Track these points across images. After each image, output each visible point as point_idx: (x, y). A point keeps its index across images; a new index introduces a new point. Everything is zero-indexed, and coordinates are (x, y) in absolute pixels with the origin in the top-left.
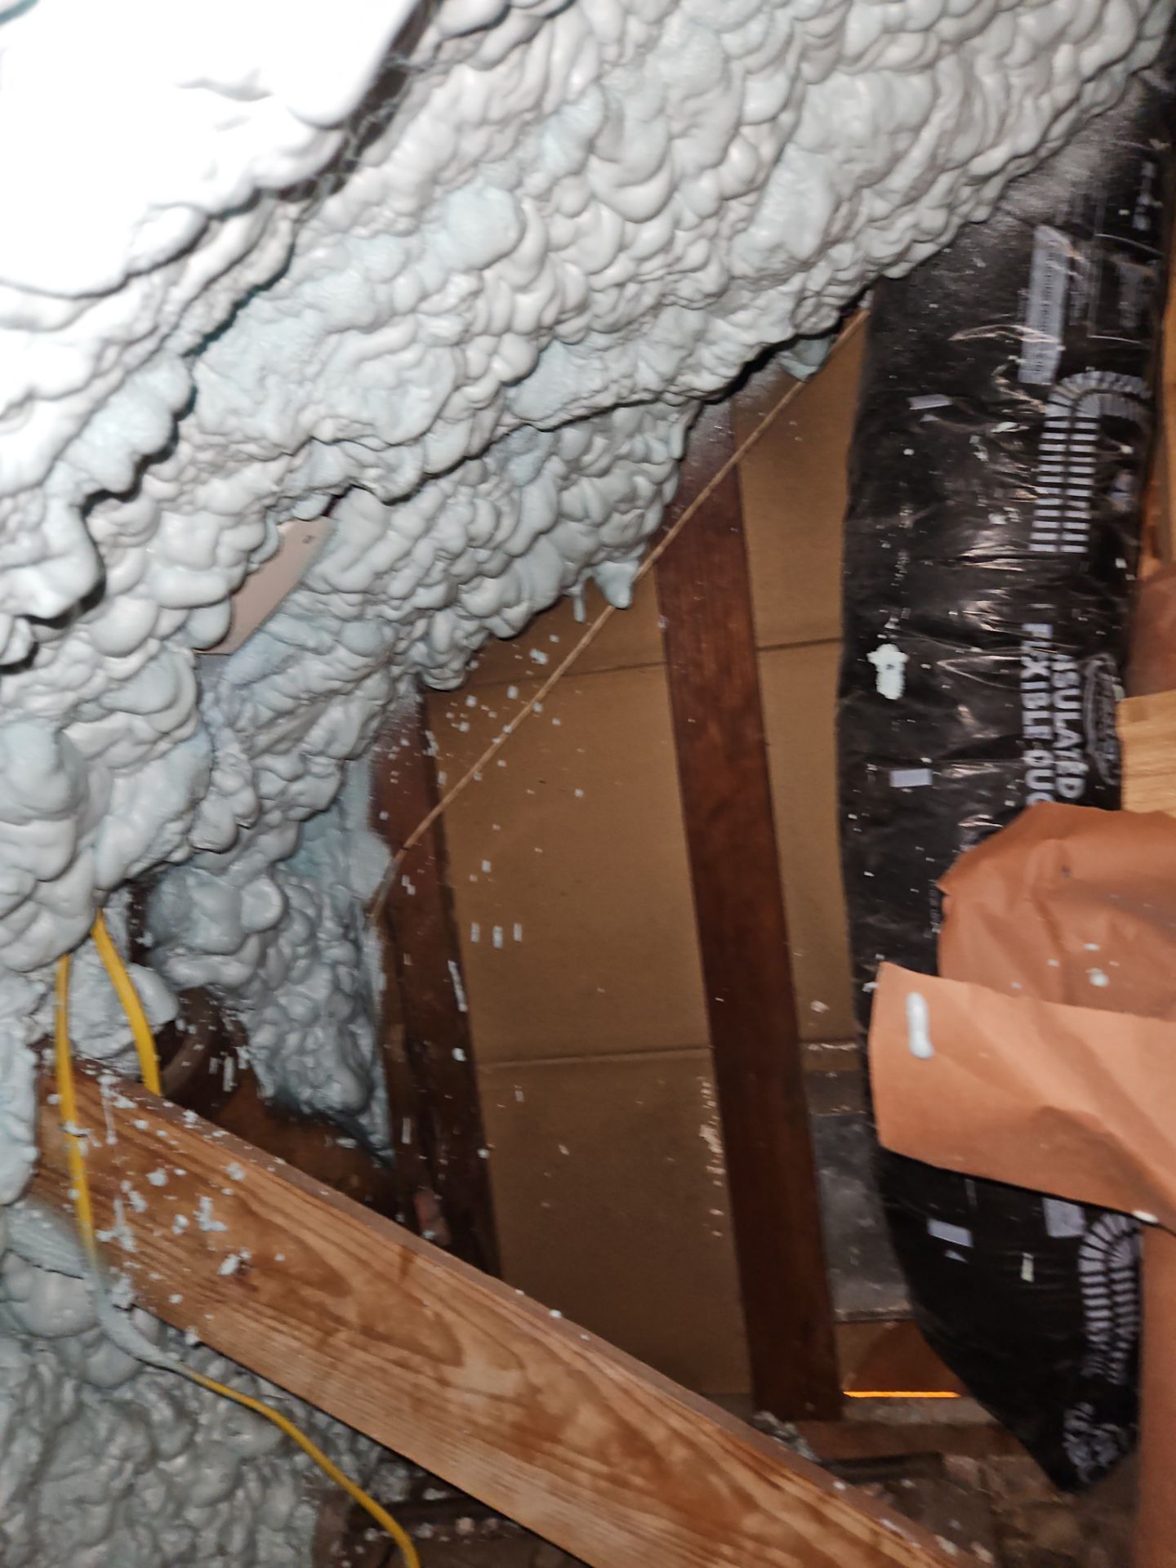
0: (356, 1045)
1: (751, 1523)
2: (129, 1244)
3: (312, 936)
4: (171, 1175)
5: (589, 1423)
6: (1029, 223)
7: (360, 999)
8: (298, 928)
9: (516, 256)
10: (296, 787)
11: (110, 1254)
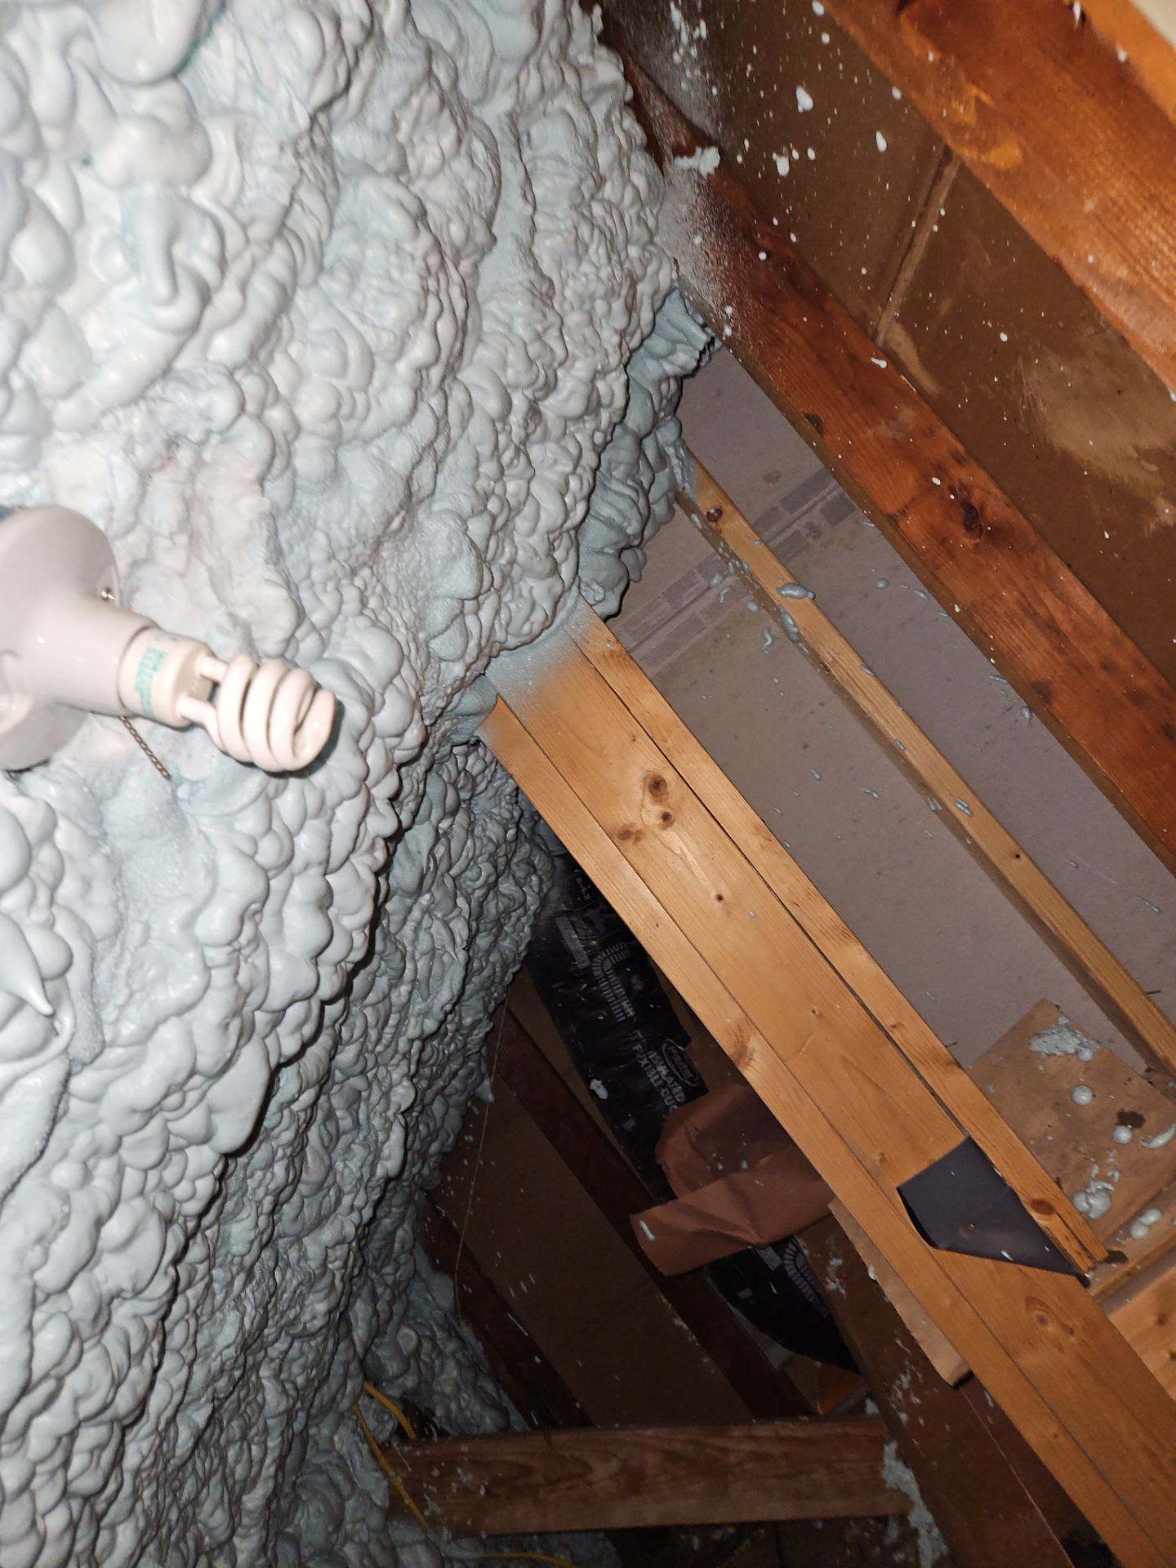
0: (486, 1392)
1: (732, 1459)
2: (438, 1510)
3: (435, 1346)
4: (440, 1468)
5: (652, 1460)
6: (552, 919)
7: (474, 1366)
8: (427, 1345)
9: (355, 945)
10: (398, 1275)
11: (433, 1521)
